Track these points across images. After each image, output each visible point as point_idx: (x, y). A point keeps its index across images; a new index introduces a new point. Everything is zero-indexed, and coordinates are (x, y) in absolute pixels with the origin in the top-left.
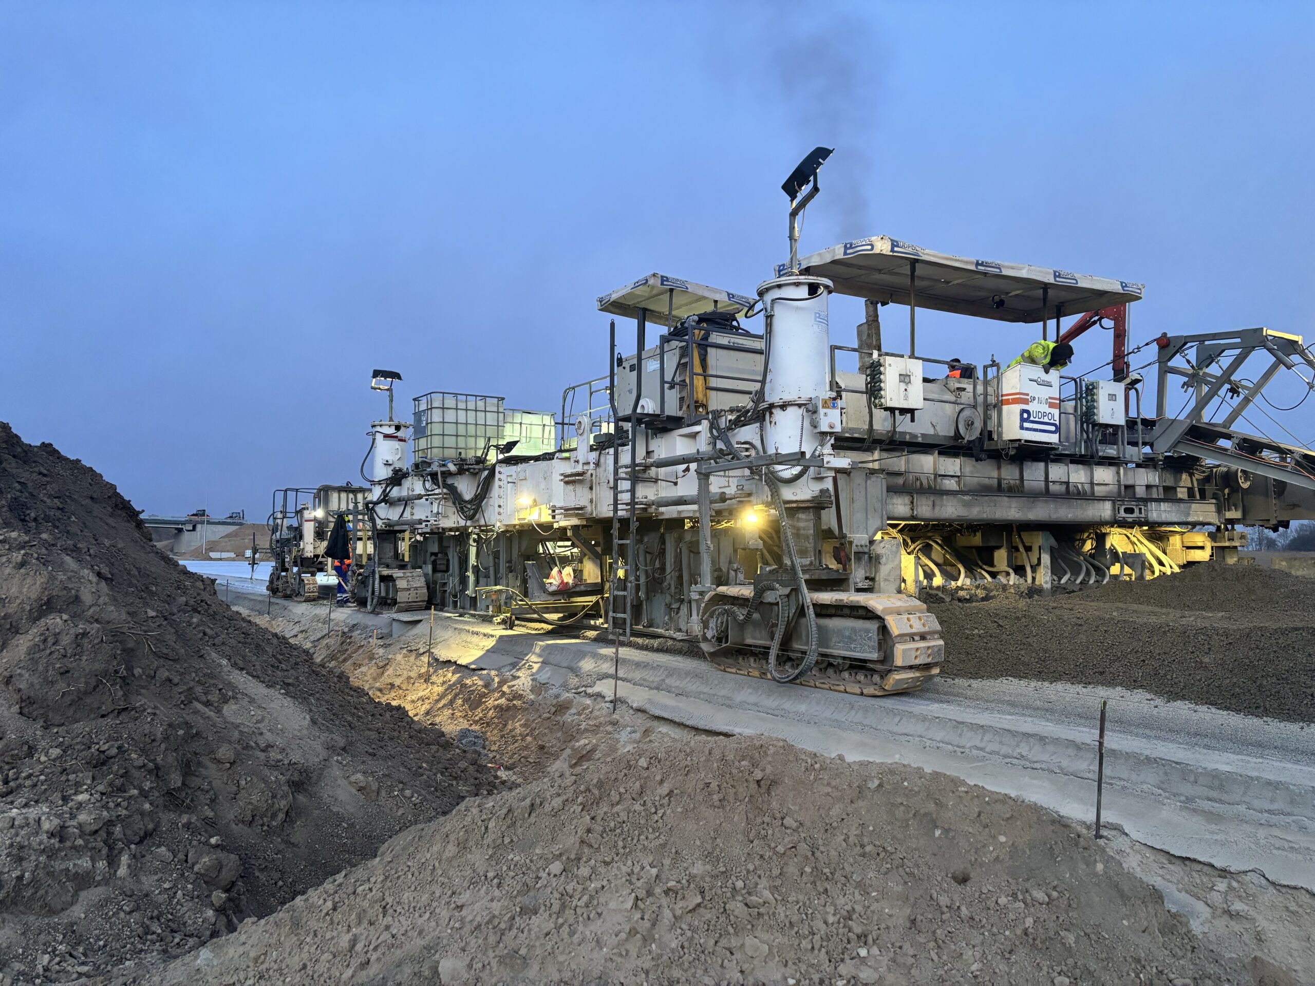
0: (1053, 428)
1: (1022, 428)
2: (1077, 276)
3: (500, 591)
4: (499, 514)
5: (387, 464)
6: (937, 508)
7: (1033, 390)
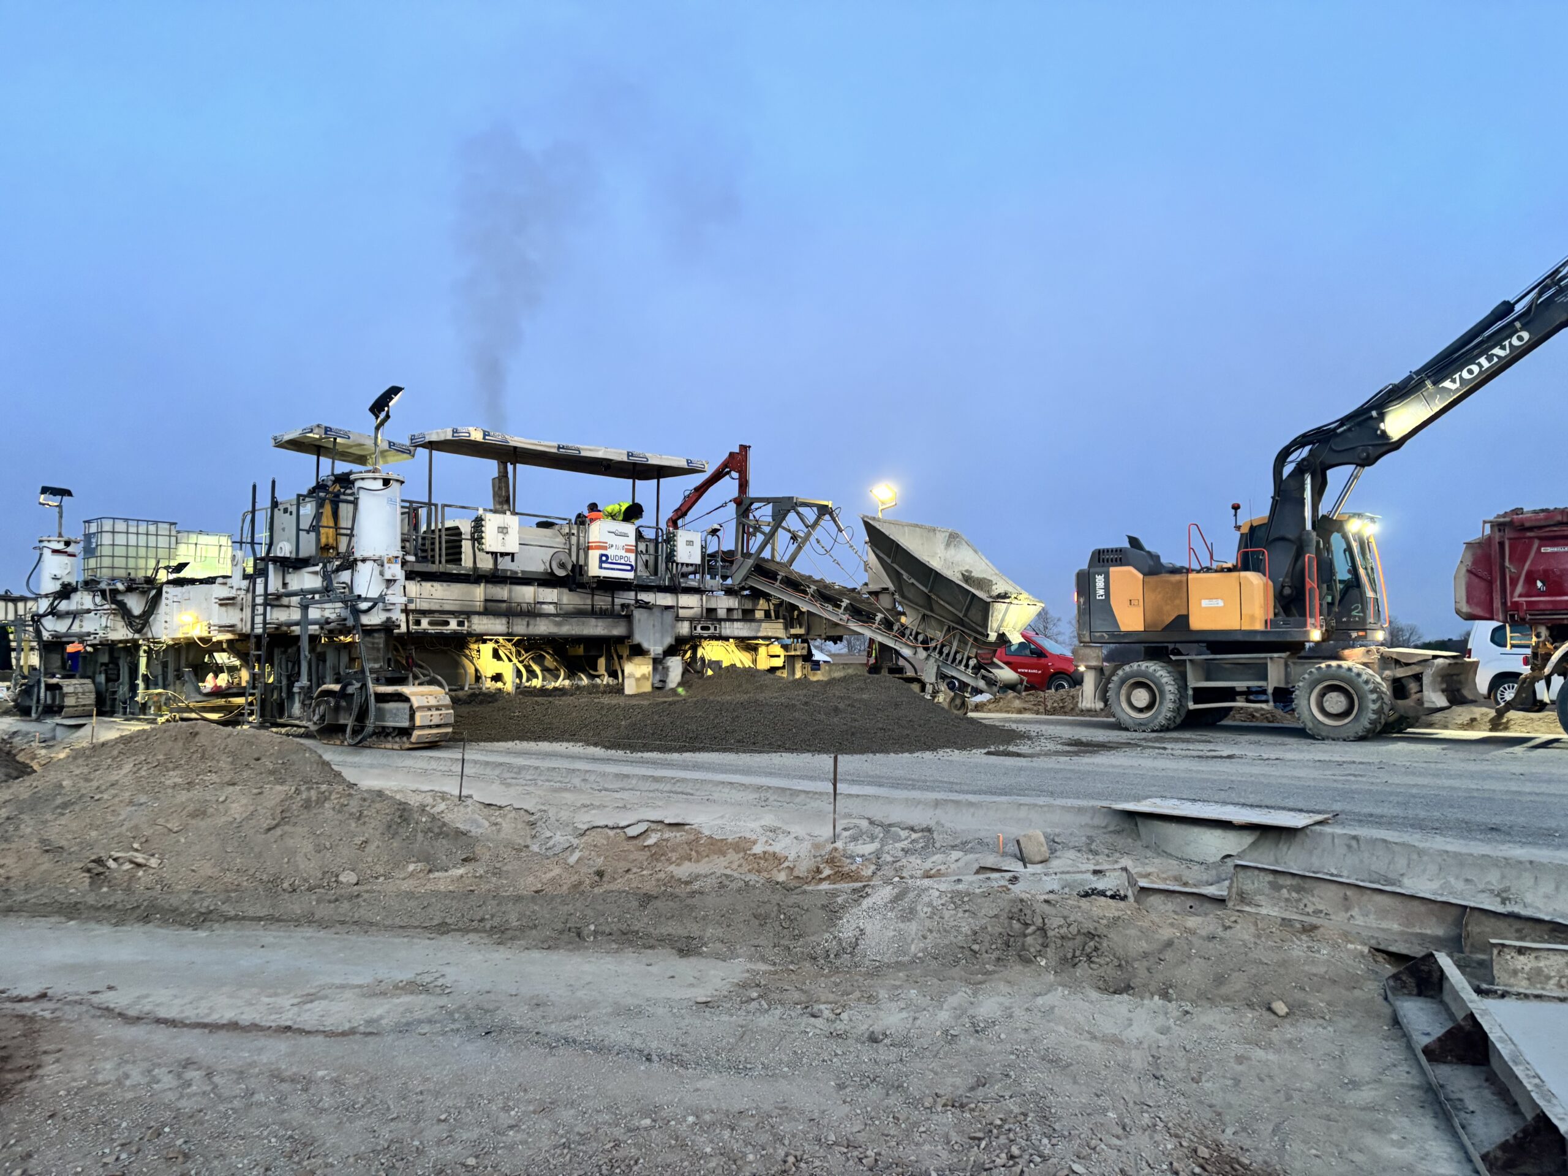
0: (629, 568)
1: (601, 567)
2: (647, 455)
3: (160, 694)
4: (166, 628)
5: (55, 578)
6: (531, 627)
7: (612, 539)
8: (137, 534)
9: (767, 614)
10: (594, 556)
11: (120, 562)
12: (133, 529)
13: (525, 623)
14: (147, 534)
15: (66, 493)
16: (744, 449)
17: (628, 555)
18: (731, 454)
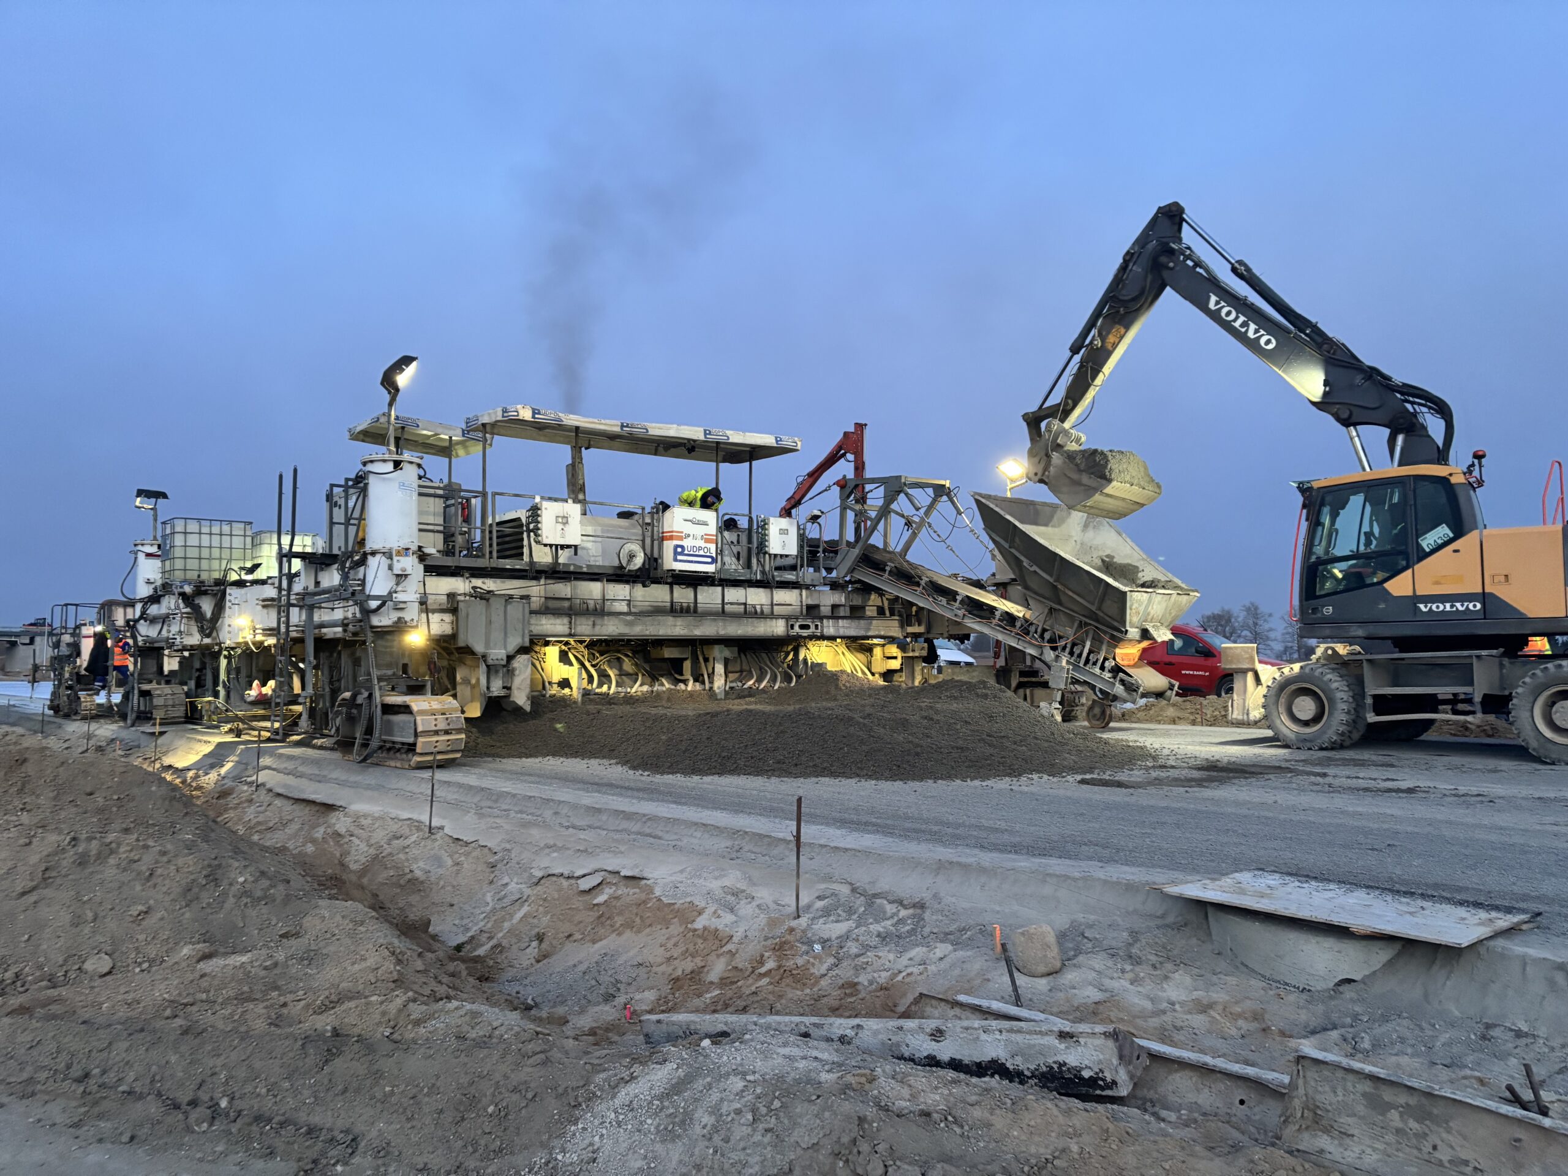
0: (709, 560)
2: (729, 432)
3: (209, 702)
4: (229, 632)
5: (149, 582)
6: (597, 628)
7: (688, 528)
8: (211, 534)
9: (881, 611)
10: (669, 546)
11: (192, 564)
12: (204, 530)
13: (591, 623)
14: (221, 535)
15: (161, 495)
16: (860, 427)
17: (709, 545)
18: (846, 434)
